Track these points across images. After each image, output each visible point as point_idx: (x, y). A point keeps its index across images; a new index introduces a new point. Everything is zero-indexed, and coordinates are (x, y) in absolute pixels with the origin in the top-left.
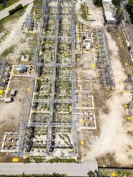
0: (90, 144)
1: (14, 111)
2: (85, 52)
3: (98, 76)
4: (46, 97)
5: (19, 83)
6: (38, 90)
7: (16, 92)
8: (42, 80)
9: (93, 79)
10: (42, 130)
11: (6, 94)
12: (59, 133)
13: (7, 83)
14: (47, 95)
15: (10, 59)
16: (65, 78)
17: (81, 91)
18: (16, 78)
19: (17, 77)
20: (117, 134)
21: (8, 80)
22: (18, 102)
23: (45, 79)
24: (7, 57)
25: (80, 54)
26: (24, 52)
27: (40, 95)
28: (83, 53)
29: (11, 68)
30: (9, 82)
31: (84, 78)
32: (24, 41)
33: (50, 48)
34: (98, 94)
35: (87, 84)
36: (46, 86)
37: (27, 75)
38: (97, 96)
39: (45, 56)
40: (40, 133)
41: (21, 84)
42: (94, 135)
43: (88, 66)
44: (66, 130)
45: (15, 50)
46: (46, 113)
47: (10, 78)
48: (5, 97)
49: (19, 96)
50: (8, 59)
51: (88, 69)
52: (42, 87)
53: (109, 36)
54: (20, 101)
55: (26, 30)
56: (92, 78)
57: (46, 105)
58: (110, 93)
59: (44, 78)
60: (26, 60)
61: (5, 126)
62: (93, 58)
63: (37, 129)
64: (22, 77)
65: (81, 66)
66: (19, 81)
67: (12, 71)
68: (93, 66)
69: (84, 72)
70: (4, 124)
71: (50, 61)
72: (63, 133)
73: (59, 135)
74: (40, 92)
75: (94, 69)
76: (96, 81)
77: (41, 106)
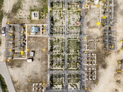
0: (91, 89)
1: (36, 68)
2: (92, 6)
3: (102, 35)
4: (58, 56)
5: (35, 43)
6: (51, 50)
7: (34, 52)
8: (54, 40)
9: (97, 38)
10: (58, 81)
11: (26, 55)
12: (70, 83)
13: (25, 44)
14: (59, 54)
15: (21, 17)
16: (73, 37)
17: (87, 50)
18: (31, 39)
19: (32, 37)
20: (110, 82)
21: (25, 41)
22: (37, 61)
23: (57, 39)
24: (18, 14)
25: (87, 9)
26: (33, 8)
27: (54, 54)
28: (90, 8)
29: (24, 28)
30: (26, 43)
31: (89, 37)
33: (58, 2)
34: (100, 52)
35: (92, 43)
36: (58, 46)
37: (40, 35)
38: (99, 54)
39: (54, 13)
40: (57, 83)
41: (37, 45)
42: (94, 84)
43: (94, 24)
44: (75, 81)
45: (23, 4)
46: (60, 69)
47: (26, 39)
48: (26, 57)
49: (38, 56)
50: (19, 17)
51: (94, 27)
52: (54, 47)
54: (39, 60)
56: (96, 37)
57: (59, 63)
59: (55, 38)
60: (37, 18)
61: (32, 79)
62: (99, 14)
63: (55, 81)
64: (36, 37)
65: (88, 24)
66: (34, 41)
67: (26, 31)
68: (99, 24)
69: (90, 30)
70: (31, 78)
71: (58, 19)
72: (73, 83)
73: (70, 84)
74: (54, 51)
75: (99, 27)
76: (100, 40)
77: (55, 64)
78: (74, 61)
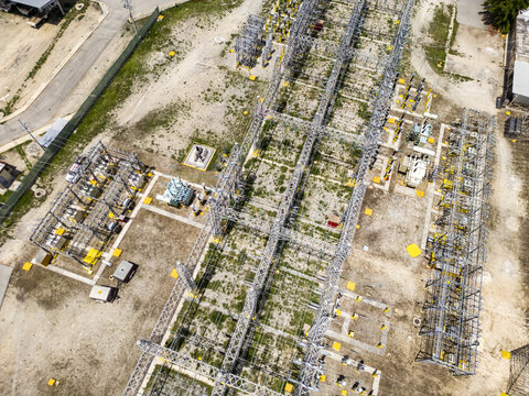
1: (105, 339)
2: (399, 189)
3: (422, 299)
4: (217, 318)
5: (154, 239)
6: (203, 284)
7: (135, 267)
8: (227, 250)
9: (399, 305)
11: (102, 268)
13: (118, 229)
14: (225, 312)
15: (155, 148)
16: (304, 266)
17: (345, 337)
18: (150, 220)
19: (154, 214)
21: (126, 220)
22: (129, 306)
23: (237, 252)
24: (149, 138)
25: (381, 192)
26: (204, 135)
27: (204, 304)
28: (391, 190)
29: (146, 180)
30: (126, 227)
31: (365, 289)
32: (216, 97)
33: (286, 143)
34: (400, 370)
35: (373, 317)
36: (232, 277)
37: (186, 218)
38: (394, 378)
39: (263, 168)
41: (158, 247)
43: (395, 248)
45: (180, 119)
46: (203, 384)
47: (134, 214)
48: (97, 277)
49: (140, 287)
50: (149, 145)
51: (395, 257)
52: (218, 276)
53: (503, 149)
54: (137, 305)
55: (232, 62)
56: (395, 298)
57: (211, 349)
58: (445, 381)
59: (234, 247)
60: (202, 165)
61: (63, 382)
62: (422, 219)
64: (170, 220)
65: (373, 238)
66: (155, 231)
67: (147, 191)
68: (415, 251)
69: (377, 263)
70: (63, 373)
71: (271, 188)
74: (209, 293)
75: (415, 265)
76: (409, 314)
77: (193, 348)
78: (276, 369)
